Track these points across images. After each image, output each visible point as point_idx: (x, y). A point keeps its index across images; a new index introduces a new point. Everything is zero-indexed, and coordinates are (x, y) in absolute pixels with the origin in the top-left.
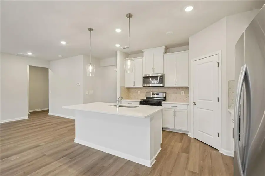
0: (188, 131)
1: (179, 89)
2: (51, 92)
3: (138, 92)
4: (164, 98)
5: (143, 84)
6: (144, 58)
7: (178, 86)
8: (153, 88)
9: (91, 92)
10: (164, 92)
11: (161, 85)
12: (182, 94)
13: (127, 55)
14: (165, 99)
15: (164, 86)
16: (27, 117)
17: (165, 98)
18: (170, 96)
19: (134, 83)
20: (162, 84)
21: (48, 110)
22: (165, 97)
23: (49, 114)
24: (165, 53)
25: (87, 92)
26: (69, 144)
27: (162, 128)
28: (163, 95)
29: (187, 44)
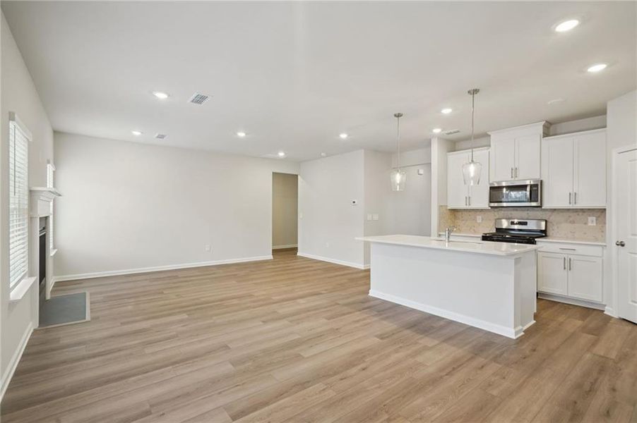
0: (604, 303)
1: (580, 214)
2: (301, 217)
3: (475, 218)
4: (542, 231)
5: (490, 202)
6: (492, 149)
7: (579, 205)
8: (514, 210)
9: (376, 217)
10: (542, 220)
11: (534, 204)
12: (590, 224)
13: (453, 145)
14: (544, 234)
15: (541, 207)
16: (271, 257)
17: (545, 231)
18: (558, 227)
19: (468, 199)
20: (537, 201)
21: (297, 248)
22: (544, 229)
23: (299, 254)
24: (544, 137)
25: (369, 217)
26: (361, 297)
27: (537, 293)
28: (540, 226)
29: (603, 112)
